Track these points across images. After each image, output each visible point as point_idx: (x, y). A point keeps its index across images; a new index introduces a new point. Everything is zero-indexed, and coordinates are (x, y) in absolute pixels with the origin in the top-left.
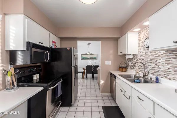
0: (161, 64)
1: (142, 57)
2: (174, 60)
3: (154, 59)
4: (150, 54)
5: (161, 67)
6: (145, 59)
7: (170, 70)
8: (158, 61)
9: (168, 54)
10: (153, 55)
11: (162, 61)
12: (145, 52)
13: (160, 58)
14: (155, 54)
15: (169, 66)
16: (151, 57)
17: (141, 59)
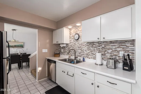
0: (84, 50)
1: (72, 46)
2: (91, 48)
3: (80, 47)
4: (78, 44)
5: (85, 52)
6: (74, 47)
7: (90, 53)
8: (83, 48)
9: (88, 45)
10: (80, 45)
11: (85, 48)
12: (74, 42)
13: (84, 47)
14: (81, 44)
15: (89, 51)
16: (78, 46)
17: (72, 47)
